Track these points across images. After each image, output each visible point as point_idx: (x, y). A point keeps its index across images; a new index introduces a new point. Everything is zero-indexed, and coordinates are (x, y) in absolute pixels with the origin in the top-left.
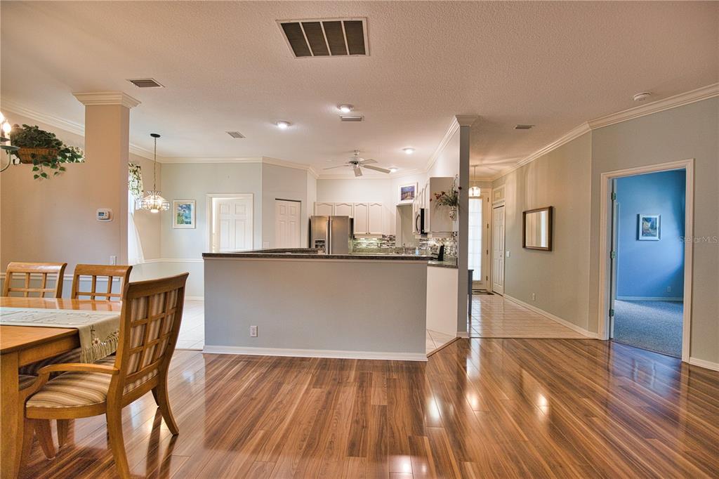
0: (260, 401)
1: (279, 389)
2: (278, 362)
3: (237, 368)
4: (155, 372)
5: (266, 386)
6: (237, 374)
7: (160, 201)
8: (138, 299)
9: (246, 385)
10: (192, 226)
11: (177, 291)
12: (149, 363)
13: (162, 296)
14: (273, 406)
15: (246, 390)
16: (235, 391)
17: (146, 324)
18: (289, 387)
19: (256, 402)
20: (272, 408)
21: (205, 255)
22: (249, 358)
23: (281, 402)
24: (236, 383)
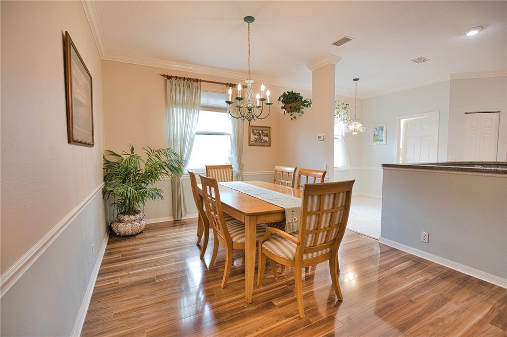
0: (418, 307)
1: (443, 305)
2: (449, 275)
3: (404, 265)
4: (328, 250)
5: (429, 295)
6: (402, 271)
7: (359, 126)
8: (313, 196)
9: (408, 284)
10: (384, 143)
11: (345, 193)
12: (323, 242)
13: (332, 196)
14: (431, 319)
15: (407, 289)
16: (397, 286)
17: (319, 215)
18: (457, 307)
19: (414, 306)
20: (430, 321)
21: (384, 165)
22: (419, 260)
23: (442, 320)
24: (399, 279)
